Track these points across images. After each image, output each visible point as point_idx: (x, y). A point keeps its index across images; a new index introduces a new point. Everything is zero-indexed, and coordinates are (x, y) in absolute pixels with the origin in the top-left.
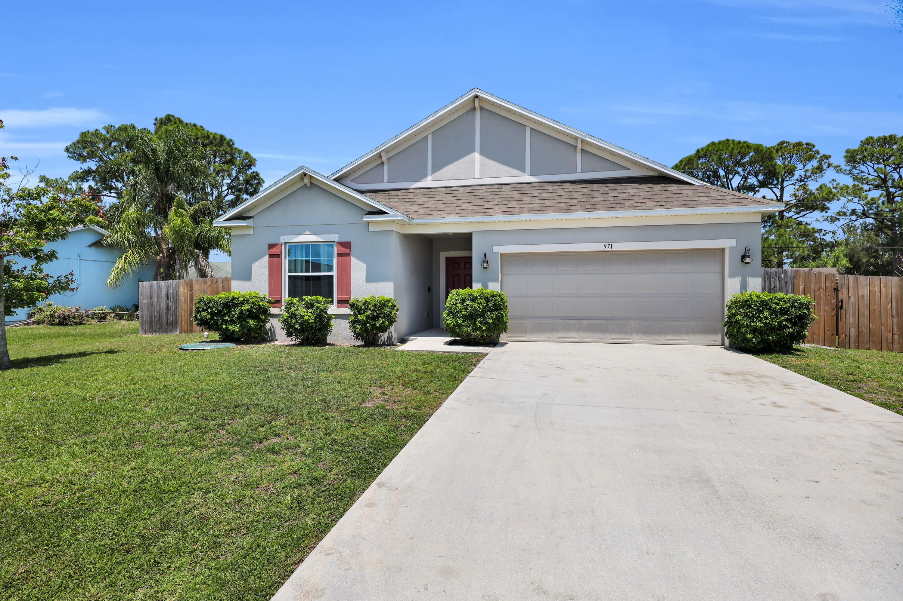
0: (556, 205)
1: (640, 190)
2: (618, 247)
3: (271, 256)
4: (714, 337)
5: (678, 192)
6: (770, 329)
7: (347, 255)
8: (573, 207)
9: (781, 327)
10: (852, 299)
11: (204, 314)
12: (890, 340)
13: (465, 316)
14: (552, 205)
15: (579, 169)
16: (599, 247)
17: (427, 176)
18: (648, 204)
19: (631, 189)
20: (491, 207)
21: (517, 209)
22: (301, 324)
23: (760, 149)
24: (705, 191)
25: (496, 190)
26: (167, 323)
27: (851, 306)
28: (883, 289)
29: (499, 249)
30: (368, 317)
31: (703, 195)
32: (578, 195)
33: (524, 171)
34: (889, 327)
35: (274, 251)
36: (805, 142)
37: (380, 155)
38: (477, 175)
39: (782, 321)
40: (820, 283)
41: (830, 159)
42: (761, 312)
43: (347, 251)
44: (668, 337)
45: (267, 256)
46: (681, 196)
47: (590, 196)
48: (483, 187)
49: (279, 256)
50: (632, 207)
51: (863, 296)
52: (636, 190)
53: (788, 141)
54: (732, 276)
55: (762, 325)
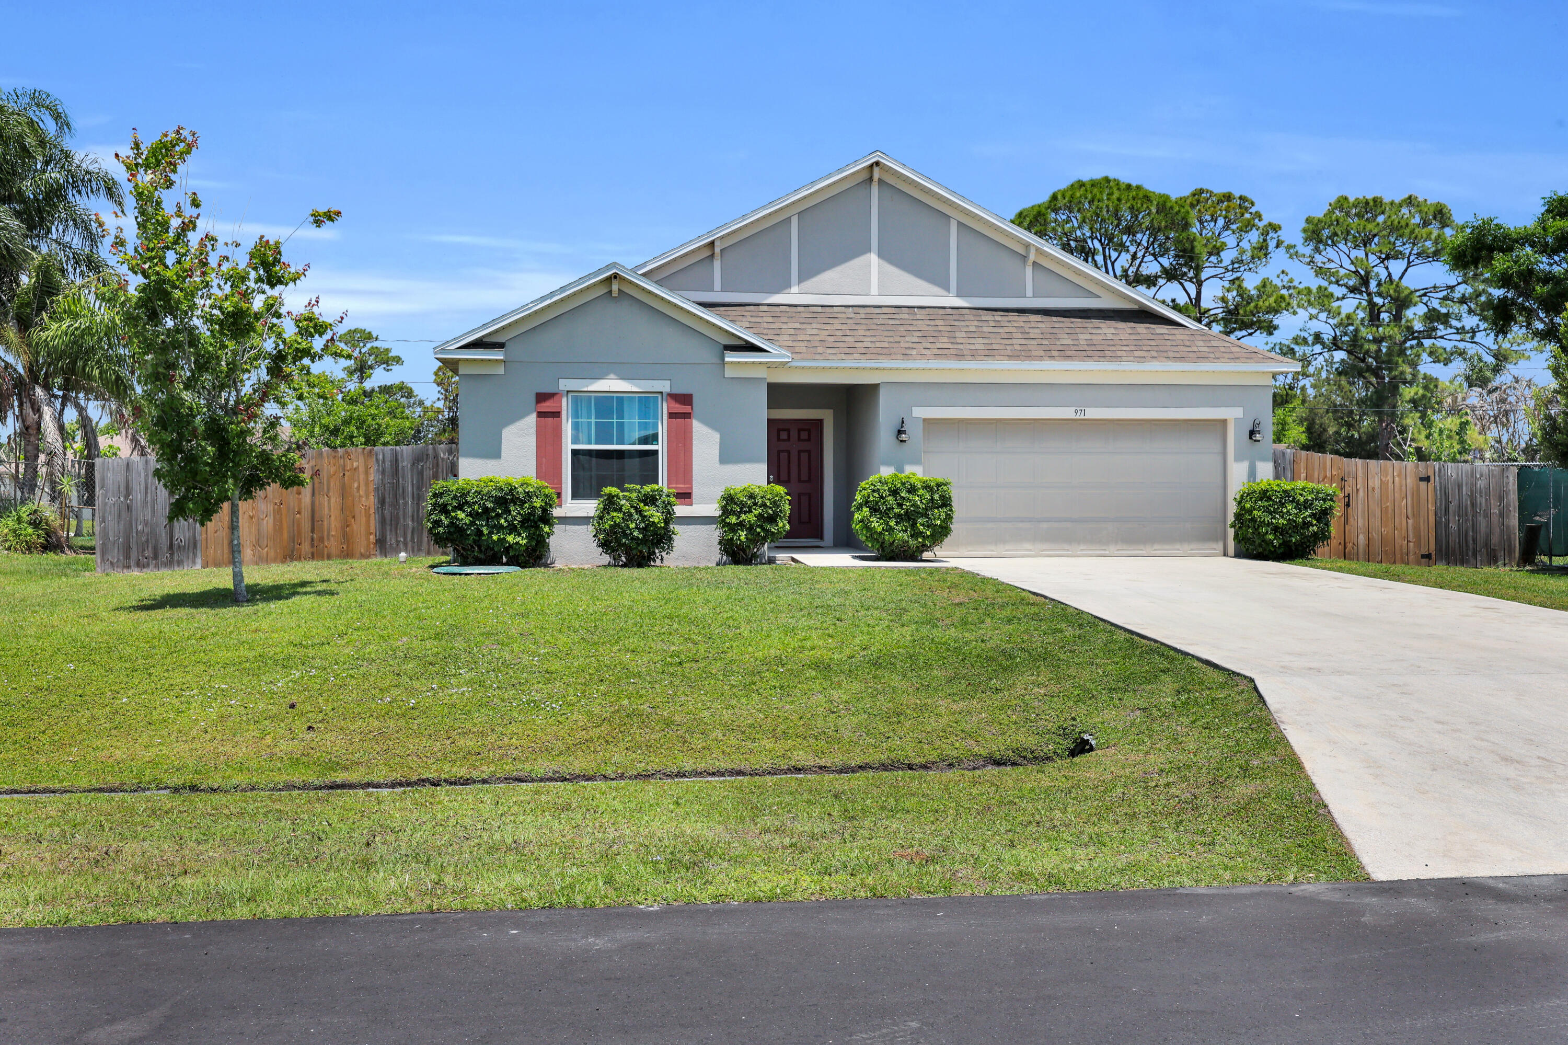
0: (1008, 348)
1: (1120, 331)
2: (1093, 413)
3: (541, 415)
4: (1214, 545)
5: (1170, 337)
6: (1294, 527)
7: (687, 416)
8: (1034, 353)
9: (1306, 525)
10: (1361, 493)
11: (461, 515)
12: (1405, 551)
13: (898, 516)
14: (1002, 347)
15: (1029, 292)
16: (1068, 413)
17: (789, 286)
18: (1137, 354)
19: (1108, 329)
20: (911, 345)
21: (953, 352)
22: (644, 530)
23: (1169, 205)
24: (1204, 338)
25: (907, 317)
26: (171, 546)
27: (1359, 502)
28: (1397, 479)
29: (921, 412)
30: (760, 516)
31: (1201, 343)
32: (1034, 333)
33: (947, 289)
34: (1404, 532)
35: (547, 406)
36: (1237, 195)
38: (874, 289)
39: (1306, 517)
40: (1325, 471)
41: (1279, 233)
42: (1282, 505)
43: (686, 409)
44: (1156, 546)
45: (534, 415)
46: (1174, 343)
47: (1052, 336)
48: (885, 310)
49: (557, 414)
50: (1115, 358)
51: (1373, 489)
52: (1113, 331)
53: (1210, 189)
54: (1238, 459)
55: (1285, 522)
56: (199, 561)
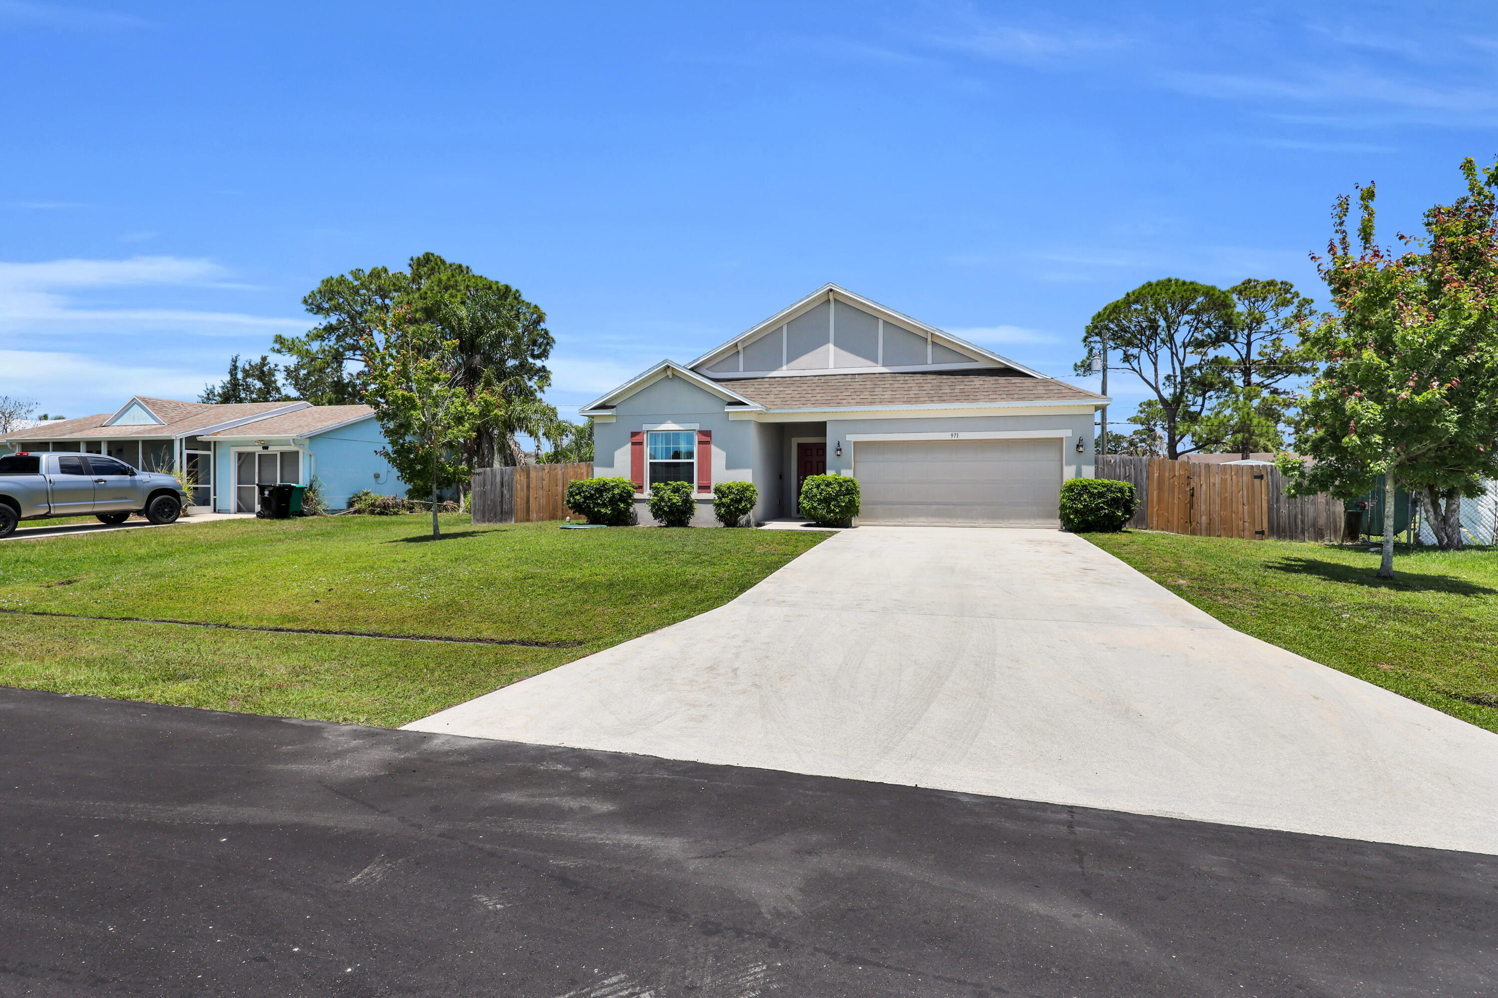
0: (906, 396)
1: (986, 383)
2: (964, 436)
3: (633, 444)
4: (1054, 521)
5: (1020, 385)
6: (1088, 510)
7: (708, 443)
8: (921, 399)
9: (1099, 509)
10: (1204, 487)
11: (578, 497)
12: (1241, 528)
13: (820, 500)
14: (902, 396)
15: (930, 361)
16: (946, 436)
17: (781, 366)
18: (991, 397)
19: (977, 381)
20: (844, 397)
21: (869, 400)
22: (669, 507)
23: (1211, 293)
24: (1045, 384)
25: (850, 380)
26: (502, 512)
27: (1202, 493)
29: (852, 438)
30: (732, 500)
31: (1042, 388)
32: (927, 387)
33: (876, 361)
34: (1240, 515)
35: (637, 439)
36: (1279, 281)
37: (736, 345)
38: (831, 365)
39: (1099, 503)
40: (1174, 471)
41: (1312, 305)
42: (1082, 495)
43: (708, 439)
44: (1011, 521)
45: (630, 444)
46: (1022, 389)
47: (938, 388)
48: (837, 377)
49: (641, 443)
50: (976, 400)
51: (1214, 484)
52: (981, 383)
54: (1068, 464)
55: (1082, 507)
56: (513, 519)
